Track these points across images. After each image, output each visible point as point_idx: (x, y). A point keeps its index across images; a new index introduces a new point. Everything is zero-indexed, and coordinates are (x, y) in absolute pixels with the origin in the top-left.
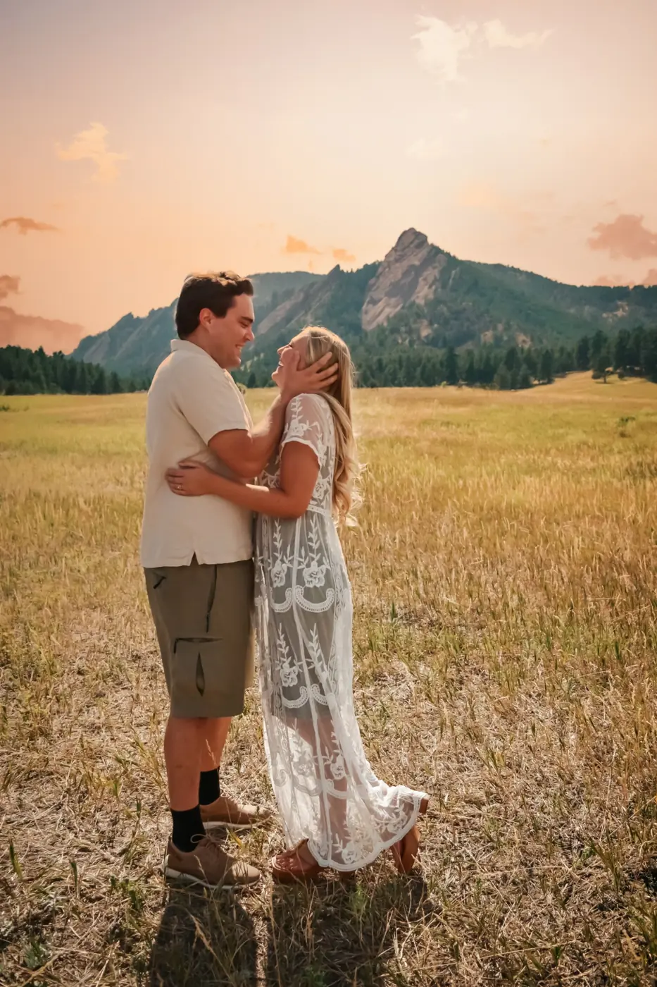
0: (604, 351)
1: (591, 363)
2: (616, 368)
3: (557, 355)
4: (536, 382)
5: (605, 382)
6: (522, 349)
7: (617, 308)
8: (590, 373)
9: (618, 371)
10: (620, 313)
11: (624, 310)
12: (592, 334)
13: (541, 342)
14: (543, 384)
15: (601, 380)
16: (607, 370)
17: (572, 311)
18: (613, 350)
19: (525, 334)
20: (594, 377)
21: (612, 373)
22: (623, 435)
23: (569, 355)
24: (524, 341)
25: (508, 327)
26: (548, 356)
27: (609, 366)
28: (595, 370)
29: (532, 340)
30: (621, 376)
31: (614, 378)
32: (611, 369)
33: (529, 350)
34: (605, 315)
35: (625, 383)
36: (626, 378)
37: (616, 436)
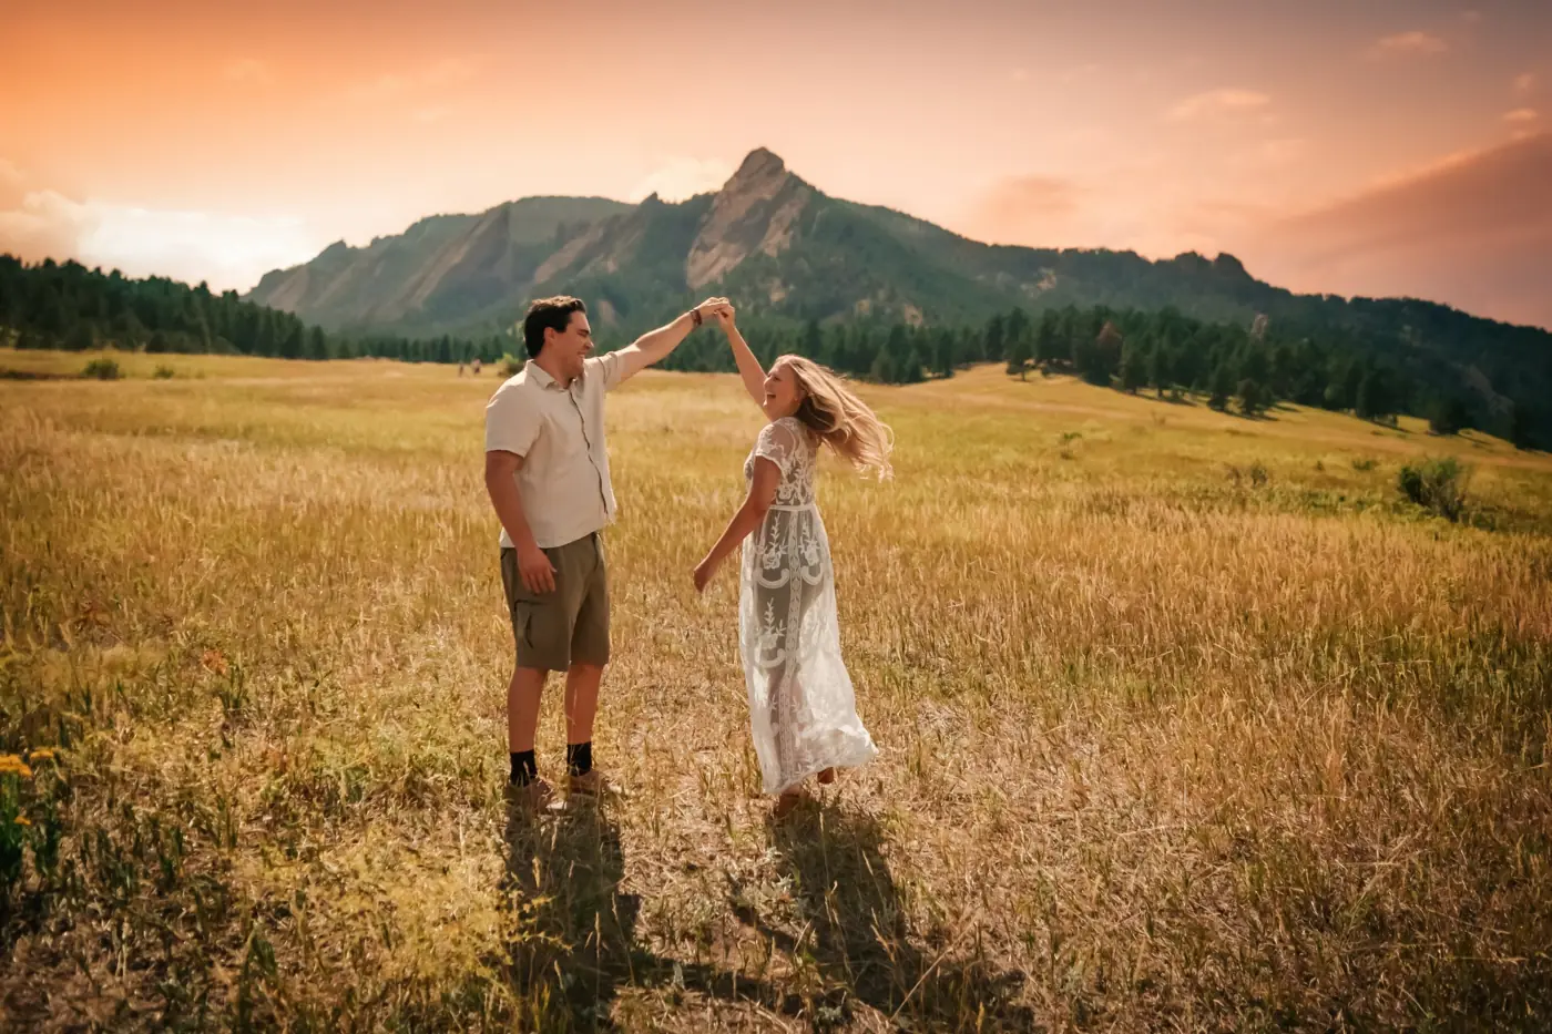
0: (1022, 338)
1: (1005, 352)
2: (1038, 361)
3: (959, 338)
4: (930, 375)
5: (1024, 380)
6: (913, 327)
7: (1041, 278)
8: (1003, 366)
9: (1042, 365)
10: (1044, 285)
11: (1050, 282)
12: (1007, 312)
13: (936, 317)
14: (939, 378)
15: (1018, 376)
16: (1027, 362)
17: (981, 277)
18: (1035, 335)
19: (917, 307)
20: (1010, 372)
21: (1034, 368)
22: (1066, 456)
23: (976, 338)
24: (914, 317)
25: (891, 297)
26: (947, 339)
27: (1029, 357)
28: (1010, 363)
29: (925, 315)
30: (1045, 373)
31: (1036, 374)
32: (1031, 362)
33: (922, 328)
34: (1024, 287)
35: (1050, 382)
36: (1052, 375)
37: (1058, 456)
